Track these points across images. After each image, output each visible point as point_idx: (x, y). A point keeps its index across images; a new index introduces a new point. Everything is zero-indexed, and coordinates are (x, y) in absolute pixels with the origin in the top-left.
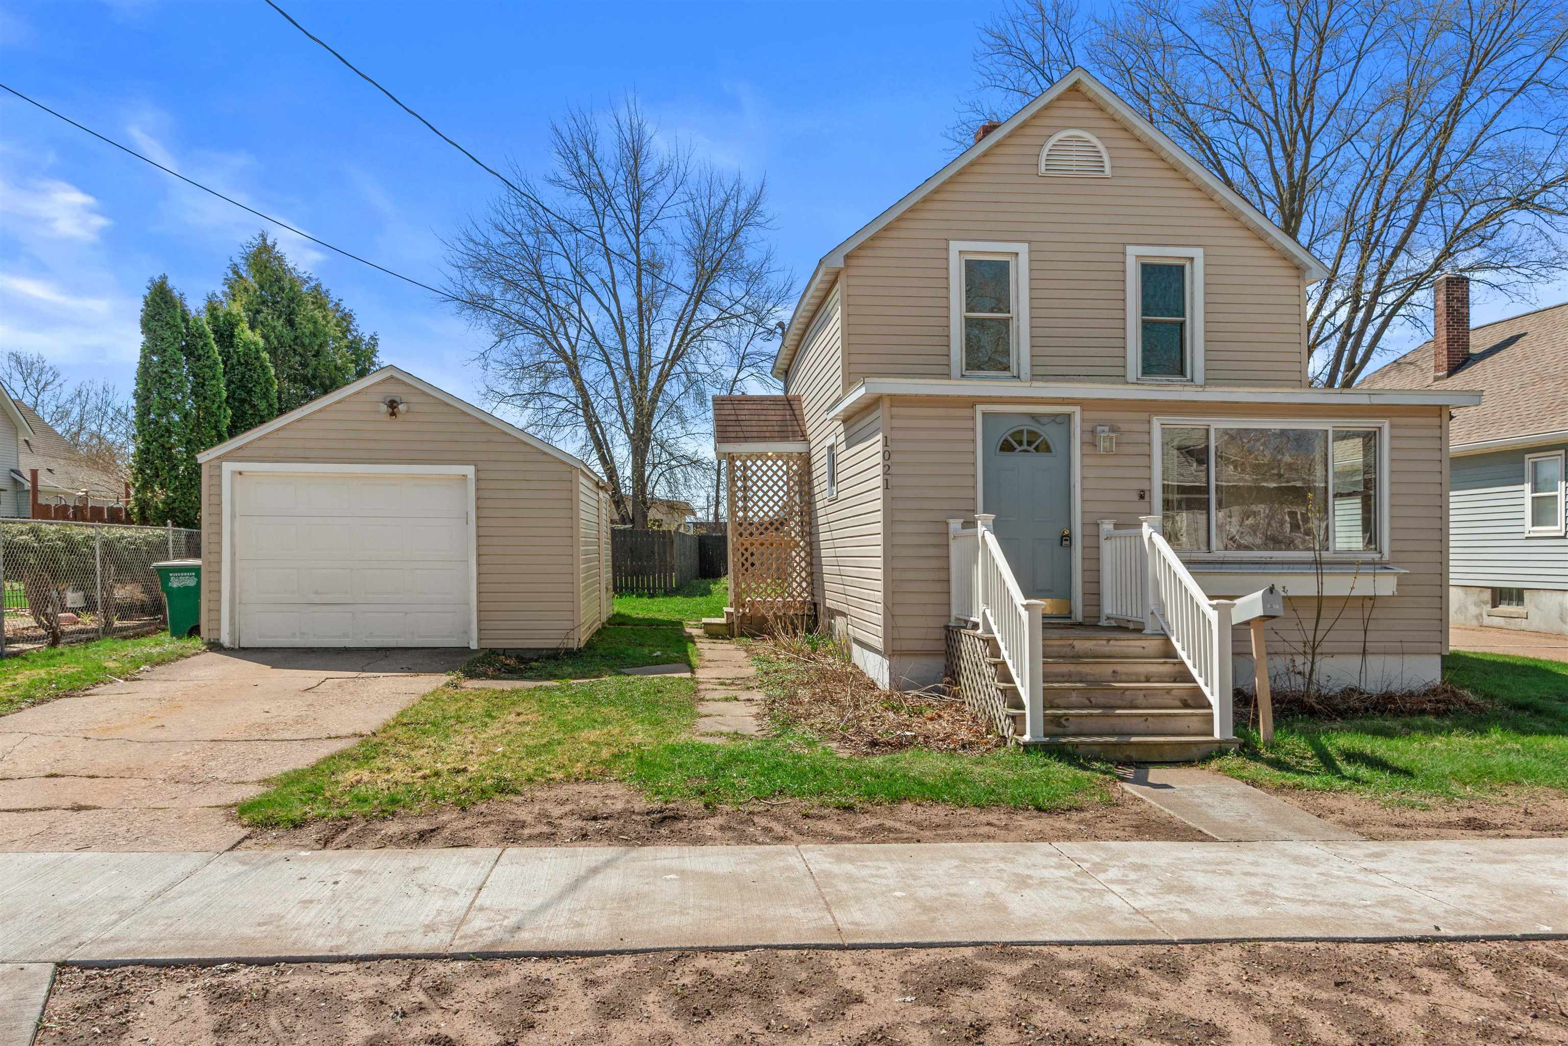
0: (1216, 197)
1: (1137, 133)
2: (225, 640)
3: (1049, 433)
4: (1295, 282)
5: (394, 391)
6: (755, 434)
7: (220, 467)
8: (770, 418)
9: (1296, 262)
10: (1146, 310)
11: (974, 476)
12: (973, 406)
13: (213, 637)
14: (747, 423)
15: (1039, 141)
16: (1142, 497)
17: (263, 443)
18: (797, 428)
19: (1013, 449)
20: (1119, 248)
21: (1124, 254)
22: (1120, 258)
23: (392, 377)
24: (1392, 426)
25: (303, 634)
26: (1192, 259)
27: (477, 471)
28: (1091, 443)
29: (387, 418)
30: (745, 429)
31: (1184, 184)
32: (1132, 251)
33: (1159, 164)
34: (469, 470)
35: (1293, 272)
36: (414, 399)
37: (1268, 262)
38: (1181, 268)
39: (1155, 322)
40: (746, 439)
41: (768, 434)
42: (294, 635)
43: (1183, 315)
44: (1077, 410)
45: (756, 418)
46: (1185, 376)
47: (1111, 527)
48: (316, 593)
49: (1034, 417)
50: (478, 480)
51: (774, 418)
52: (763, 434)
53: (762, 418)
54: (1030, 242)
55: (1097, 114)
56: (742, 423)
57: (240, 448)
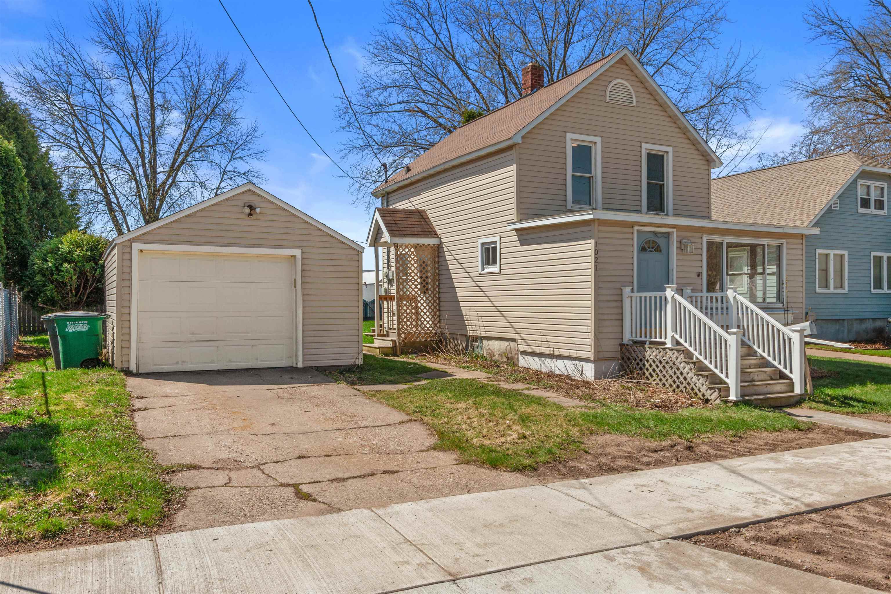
0: (678, 122)
1: (647, 85)
2: (133, 368)
3: (661, 242)
4: (706, 167)
5: (251, 199)
6: (409, 233)
7: (130, 247)
8: (414, 223)
9: (708, 157)
10: (649, 178)
11: (633, 264)
12: (633, 227)
13: (125, 366)
14: (402, 226)
15: (605, 84)
16: (698, 276)
17: (163, 231)
18: (430, 230)
19: (646, 250)
20: (639, 144)
21: (641, 147)
22: (639, 149)
23: (249, 190)
24: (787, 243)
25: (183, 362)
26: (667, 152)
27: (303, 253)
28: (681, 248)
29: (247, 217)
30: (402, 229)
31: (664, 114)
32: (645, 146)
33: (655, 102)
34: (297, 253)
35: (706, 163)
36: (263, 205)
37: (696, 157)
38: (663, 156)
39: (653, 183)
40: (405, 235)
41: (416, 233)
42: (177, 363)
43: (663, 181)
44: (674, 230)
45: (406, 223)
46: (664, 212)
47: (690, 291)
48: (193, 333)
49: (655, 233)
50: (303, 259)
51: (416, 223)
52: (413, 233)
53: (409, 223)
54: (602, 137)
55: (629, 72)
56: (399, 225)
57: (144, 234)
